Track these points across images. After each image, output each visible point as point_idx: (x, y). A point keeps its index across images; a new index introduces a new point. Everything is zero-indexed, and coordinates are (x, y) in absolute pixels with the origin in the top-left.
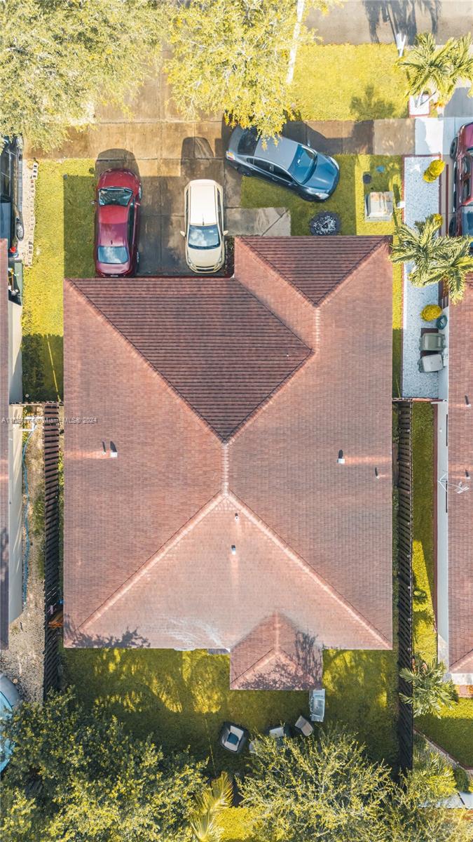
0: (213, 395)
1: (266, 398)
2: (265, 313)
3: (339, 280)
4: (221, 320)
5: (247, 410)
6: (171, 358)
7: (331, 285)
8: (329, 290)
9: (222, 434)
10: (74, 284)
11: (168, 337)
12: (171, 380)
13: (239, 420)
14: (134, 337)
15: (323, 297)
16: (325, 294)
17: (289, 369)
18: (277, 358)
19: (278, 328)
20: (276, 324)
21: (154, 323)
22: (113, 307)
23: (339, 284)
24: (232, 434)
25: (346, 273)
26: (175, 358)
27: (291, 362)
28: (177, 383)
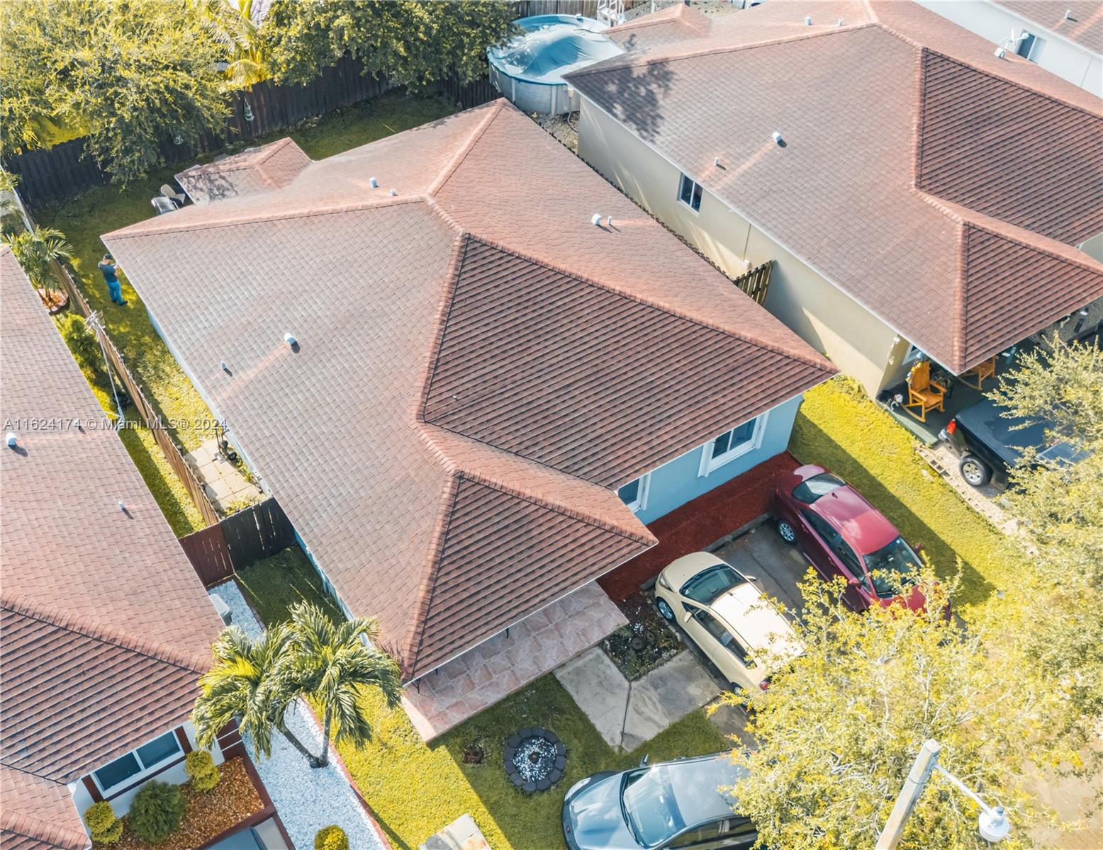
0: (524, 292)
1: (448, 320)
2: (530, 451)
3: (446, 541)
4: (585, 410)
5: (464, 290)
6: (614, 320)
7: (454, 524)
8: (453, 513)
9: (477, 245)
10: (820, 369)
11: (639, 349)
12: (592, 289)
13: (465, 272)
14: (683, 328)
15: (457, 495)
16: (456, 503)
17: (441, 376)
18: (468, 386)
19: (495, 436)
20: (503, 440)
21: (673, 361)
22: (744, 360)
23: (442, 533)
24: (463, 250)
25: (442, 560)
26: (607, 323)
27: (443, 390)
28: (582, 290)
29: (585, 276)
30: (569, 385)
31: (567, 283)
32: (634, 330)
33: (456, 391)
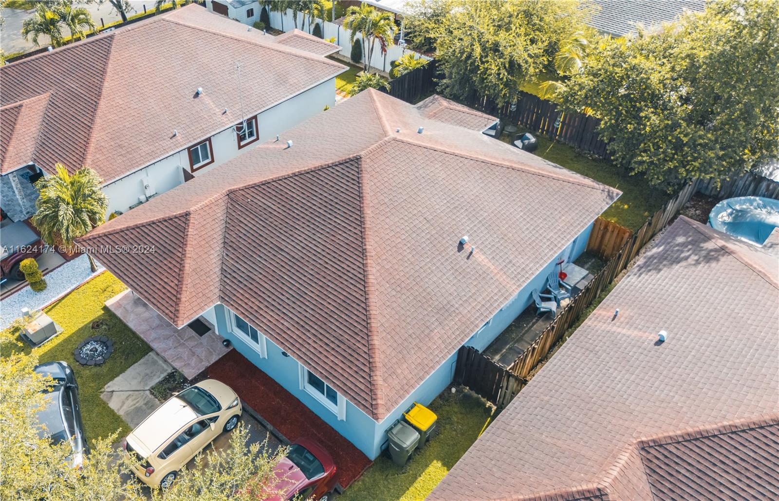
0: (337, 201)
1: (297, 176)
2: (229, 248)
3: (149, 225)
4: (268, 265)
5: (321, 173)
8: (165, 221)
9: (356, 165)
11: (327, 277)
12: (359, 234)
13: (333, 169)
14: (358, 296)
15: (176, 218)
16: (171, 220)
18: (259, 203)
19: (232, 229)
20: (231, 233)
21: (329, 301)
23: (153, 222)
24: (348, 161)
25: (138, 228)
26: (339, 252)
27: (252, 194)
28: (356, 229)
29: (367, 226)
30: (282, 250)
31: (356, 219)
32: (340, 269)
33: (253, 199)
